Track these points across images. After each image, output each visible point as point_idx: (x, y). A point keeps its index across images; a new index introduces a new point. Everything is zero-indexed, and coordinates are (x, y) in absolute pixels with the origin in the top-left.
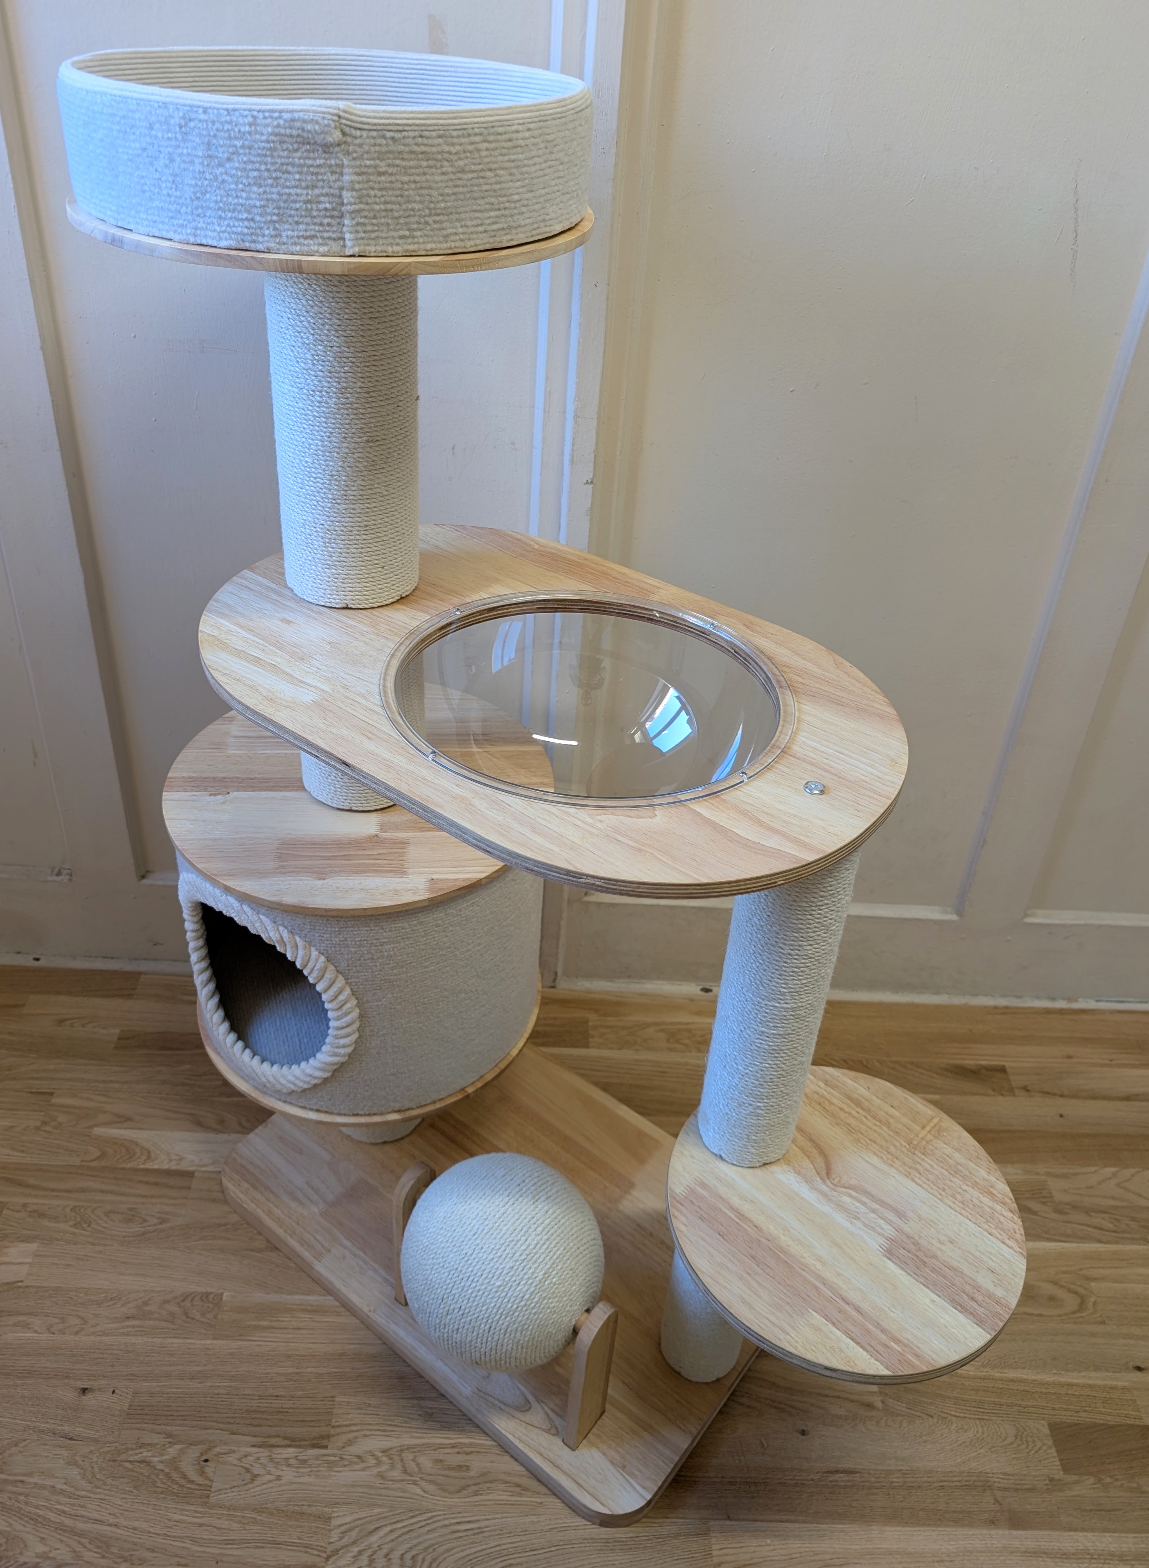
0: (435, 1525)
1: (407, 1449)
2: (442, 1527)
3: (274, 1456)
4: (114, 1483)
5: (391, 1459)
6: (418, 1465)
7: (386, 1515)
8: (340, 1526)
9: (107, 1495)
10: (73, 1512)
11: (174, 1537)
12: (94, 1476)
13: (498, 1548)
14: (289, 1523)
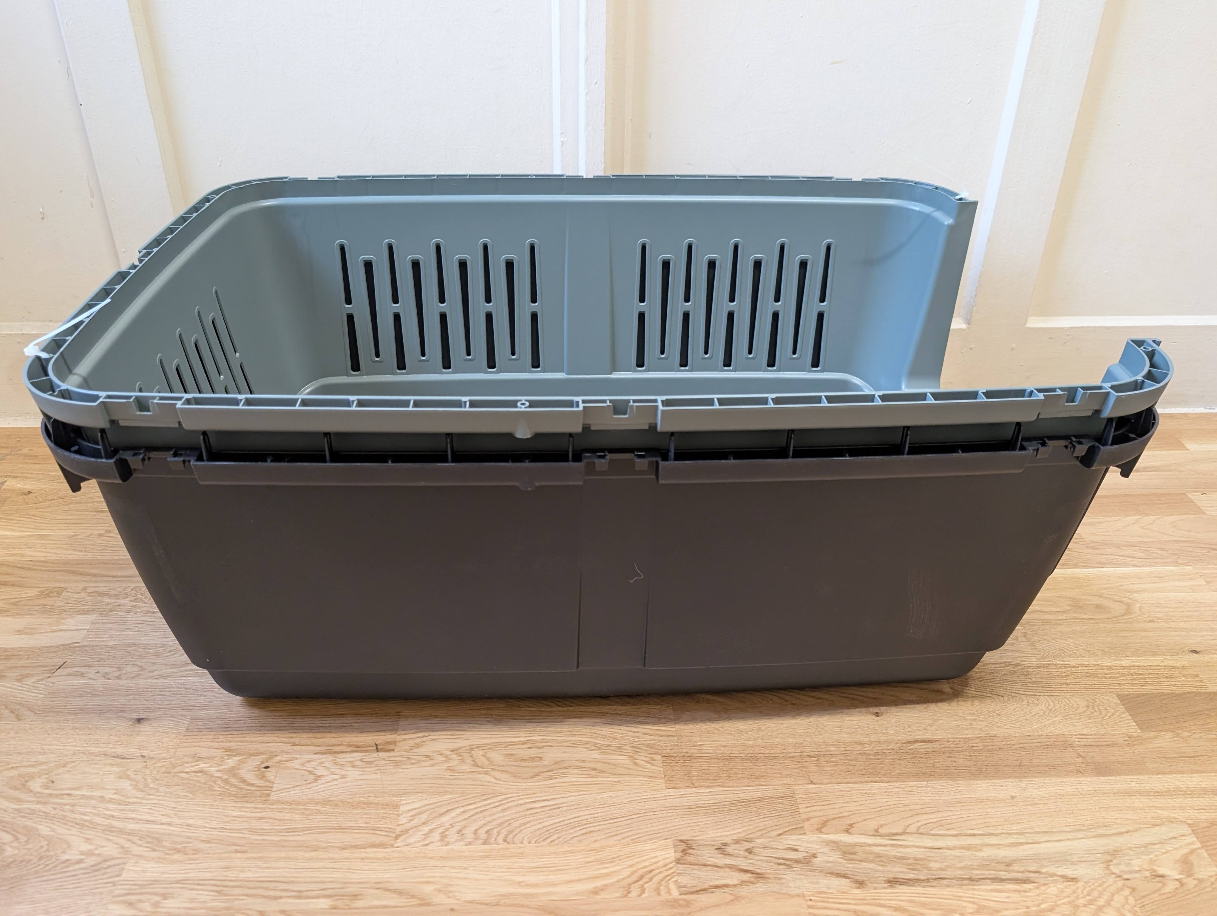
0: (510, 804)
1: (477, 748)
2: (517, 806)
3: (338, 760)
4: (168, 790)
5: (461, 756)
6: (488, 759)
7: (458, 799)
8: (409, 810)
9: (160, 800)
10: (122, 816)
11: (231, 829)
12: (146, 785)
13: (577, 819)
14: (355, 812)
